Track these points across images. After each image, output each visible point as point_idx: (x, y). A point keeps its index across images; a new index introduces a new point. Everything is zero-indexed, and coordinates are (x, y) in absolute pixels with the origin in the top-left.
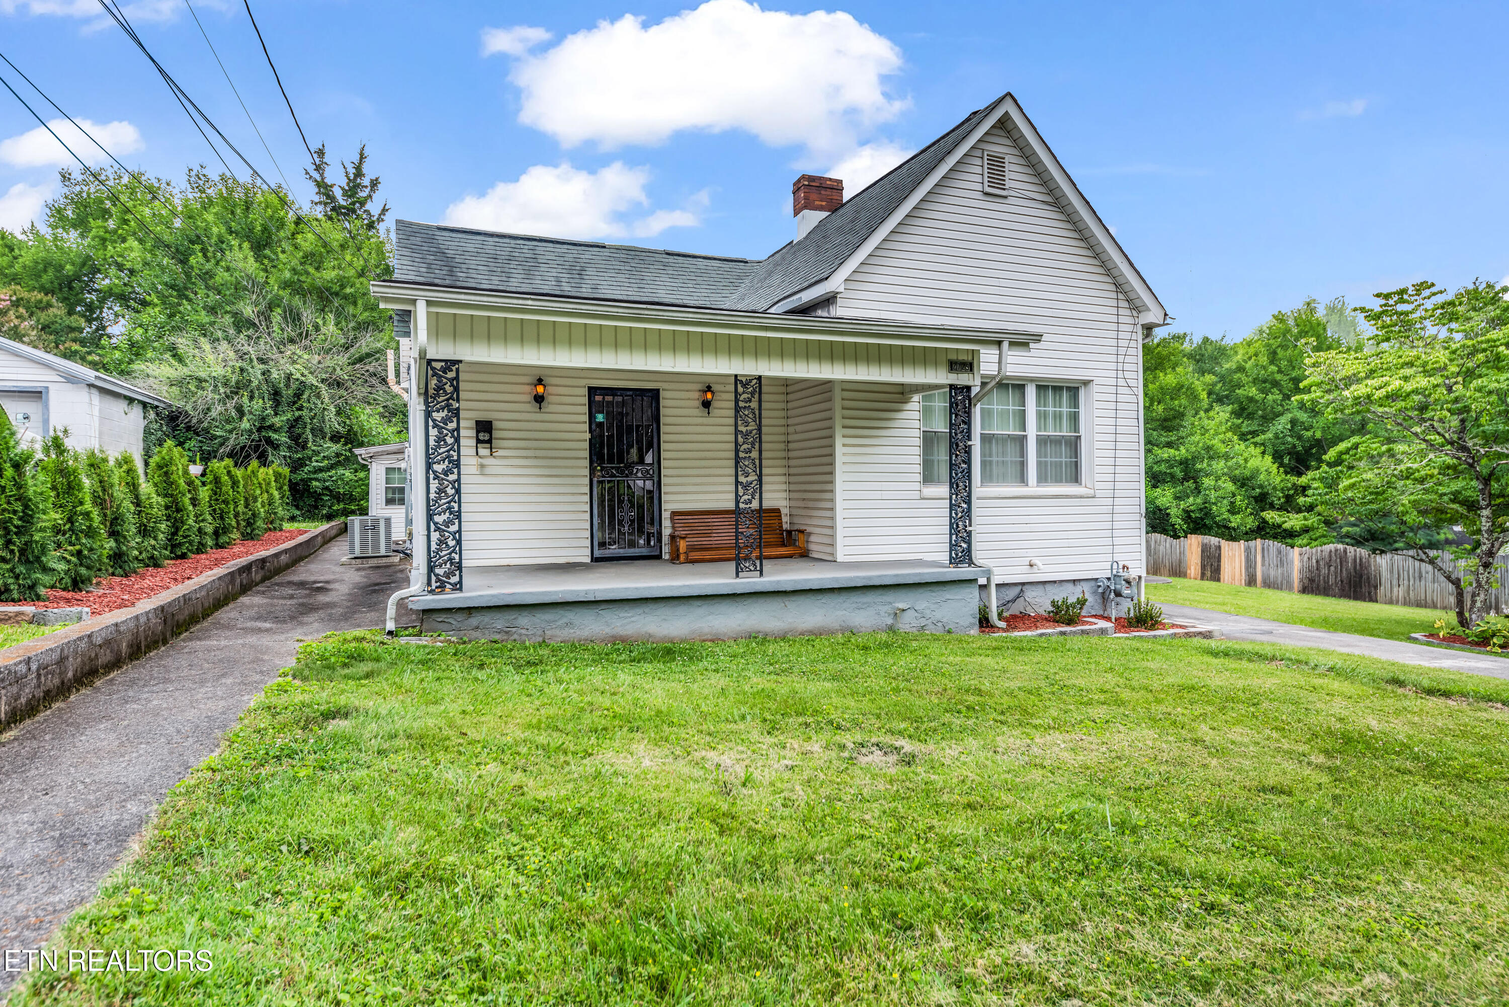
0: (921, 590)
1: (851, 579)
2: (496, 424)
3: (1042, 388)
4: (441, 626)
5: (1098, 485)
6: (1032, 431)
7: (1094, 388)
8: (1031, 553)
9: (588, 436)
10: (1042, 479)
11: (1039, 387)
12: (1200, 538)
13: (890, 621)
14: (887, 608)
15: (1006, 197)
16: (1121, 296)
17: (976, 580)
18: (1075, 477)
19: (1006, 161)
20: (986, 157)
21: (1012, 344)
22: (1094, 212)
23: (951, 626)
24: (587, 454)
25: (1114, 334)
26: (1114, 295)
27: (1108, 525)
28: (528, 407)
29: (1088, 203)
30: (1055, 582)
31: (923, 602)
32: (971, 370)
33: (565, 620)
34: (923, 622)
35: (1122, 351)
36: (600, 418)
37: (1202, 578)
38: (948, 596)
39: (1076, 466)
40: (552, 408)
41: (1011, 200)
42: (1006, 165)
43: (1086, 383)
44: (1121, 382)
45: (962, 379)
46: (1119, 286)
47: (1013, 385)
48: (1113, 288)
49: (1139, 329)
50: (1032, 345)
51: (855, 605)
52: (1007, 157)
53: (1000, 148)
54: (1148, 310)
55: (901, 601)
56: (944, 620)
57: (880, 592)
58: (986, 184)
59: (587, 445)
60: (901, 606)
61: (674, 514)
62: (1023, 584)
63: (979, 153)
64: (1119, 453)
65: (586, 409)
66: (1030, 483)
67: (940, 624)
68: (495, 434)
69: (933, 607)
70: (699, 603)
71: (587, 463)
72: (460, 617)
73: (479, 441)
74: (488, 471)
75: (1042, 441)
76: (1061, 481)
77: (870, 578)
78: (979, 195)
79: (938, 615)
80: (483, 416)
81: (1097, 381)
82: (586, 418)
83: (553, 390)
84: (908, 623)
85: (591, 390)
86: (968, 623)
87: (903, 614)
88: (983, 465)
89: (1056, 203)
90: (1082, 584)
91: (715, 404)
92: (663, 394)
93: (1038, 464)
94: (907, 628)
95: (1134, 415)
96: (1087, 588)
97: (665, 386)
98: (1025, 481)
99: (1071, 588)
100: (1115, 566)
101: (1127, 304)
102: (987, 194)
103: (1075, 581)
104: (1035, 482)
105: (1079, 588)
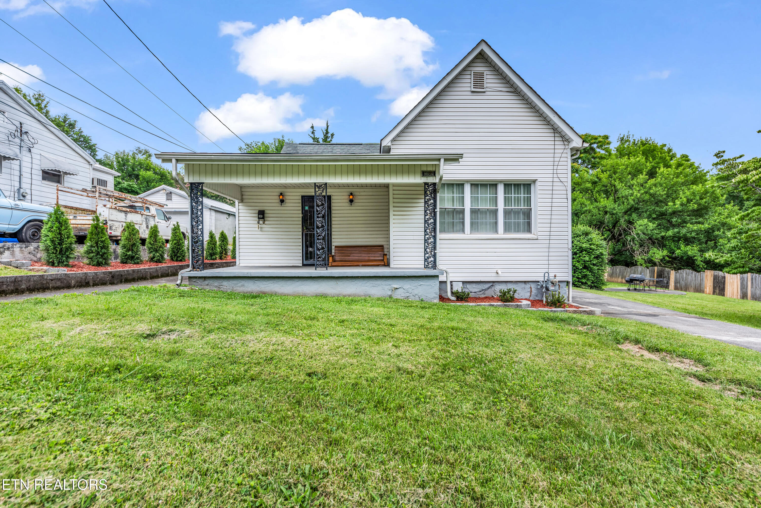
0: (407, 280)
1: (367, 273)
2: (266, 212)
3: (508, 185)
4: (195, 283)
5: (539, 233)
6: (501, 206)
7: (538, 183)
8: (497, 267)
9: (301, 215)
10: (507, 229)
11: (505, 185)
12: (713, 272)
13: (390, 293)
14: (389, 287)
15: (484, 92)
16: (556, 135)
17: (437, 276)
18: (529, 229)
19: (485, 74)
20: (472, 74)
21: (446, 160)
22: (536, 93)
23: (424, 298)
24: (301, 223)
25: (552, 155)
26: (553, 135)
27: (547, 254)
28: (277, 205)
29: (531, 88)
30: (512, 282)
31: (407, 285)
32: (435, 175)
33: (241, 284)
34: (408, 295)
35: (556, 163)
36: (307, 208)
37: (714, 293)
38: (422, 283)
39: (529, 224)
40: (287, 205)
41: (487, 93)
42: (485, 76)
43: (534, 181)
44: (555, 180)
45: (430, 180)
46: (555, 130)
47: (490, 184)
48: (552, 131)
49: (569, 151)
50: (460, 160)
51: (372, 285)
52: (485, 72)
53: (480, 68)
54: (573, 140)
55: (395, 284)
56: (420, 294)
57: (385, 279)
58: (472, 87)
59: (301, 219)
60: (396, 286)
61: (336, 247)
62: (494, 282)
63: (469, 73)
64: (553, 217)
65: (300, 205)
66: (499, 232)
67: (417, 296)
68: (266, 215)
69: (413, 288)
70: (297, 280)
71: (301, 226)
72: (201, 280)
73: (259, 218)
74: (263, 229)
75: (507, 213)
76: (518, 231)
77: (377, 273)
78: (469, 93)
79: (416, 292)
80: (261, 209)
81: (539, 180)
82: (300, 208)
83: (287, 197)
84: (399, 294)
85: (303, 197)
86: (432, 297)
87: (397, 290)
88: (472, 224)
89: (516, 91)
90: (530, 283)
91: (355, 201)
92: (332, 197)
93: (505, 223)
94: (399, 297)
95: (565, 196)
96: (533, 286)
97: (333, 194)
98: (496, 231)
99: (523, 285)
100: (547, 275)
101: (561, 139)
102: (473, 92)
103: (525, 282)
104: (502, 232)
105: (528, 286)
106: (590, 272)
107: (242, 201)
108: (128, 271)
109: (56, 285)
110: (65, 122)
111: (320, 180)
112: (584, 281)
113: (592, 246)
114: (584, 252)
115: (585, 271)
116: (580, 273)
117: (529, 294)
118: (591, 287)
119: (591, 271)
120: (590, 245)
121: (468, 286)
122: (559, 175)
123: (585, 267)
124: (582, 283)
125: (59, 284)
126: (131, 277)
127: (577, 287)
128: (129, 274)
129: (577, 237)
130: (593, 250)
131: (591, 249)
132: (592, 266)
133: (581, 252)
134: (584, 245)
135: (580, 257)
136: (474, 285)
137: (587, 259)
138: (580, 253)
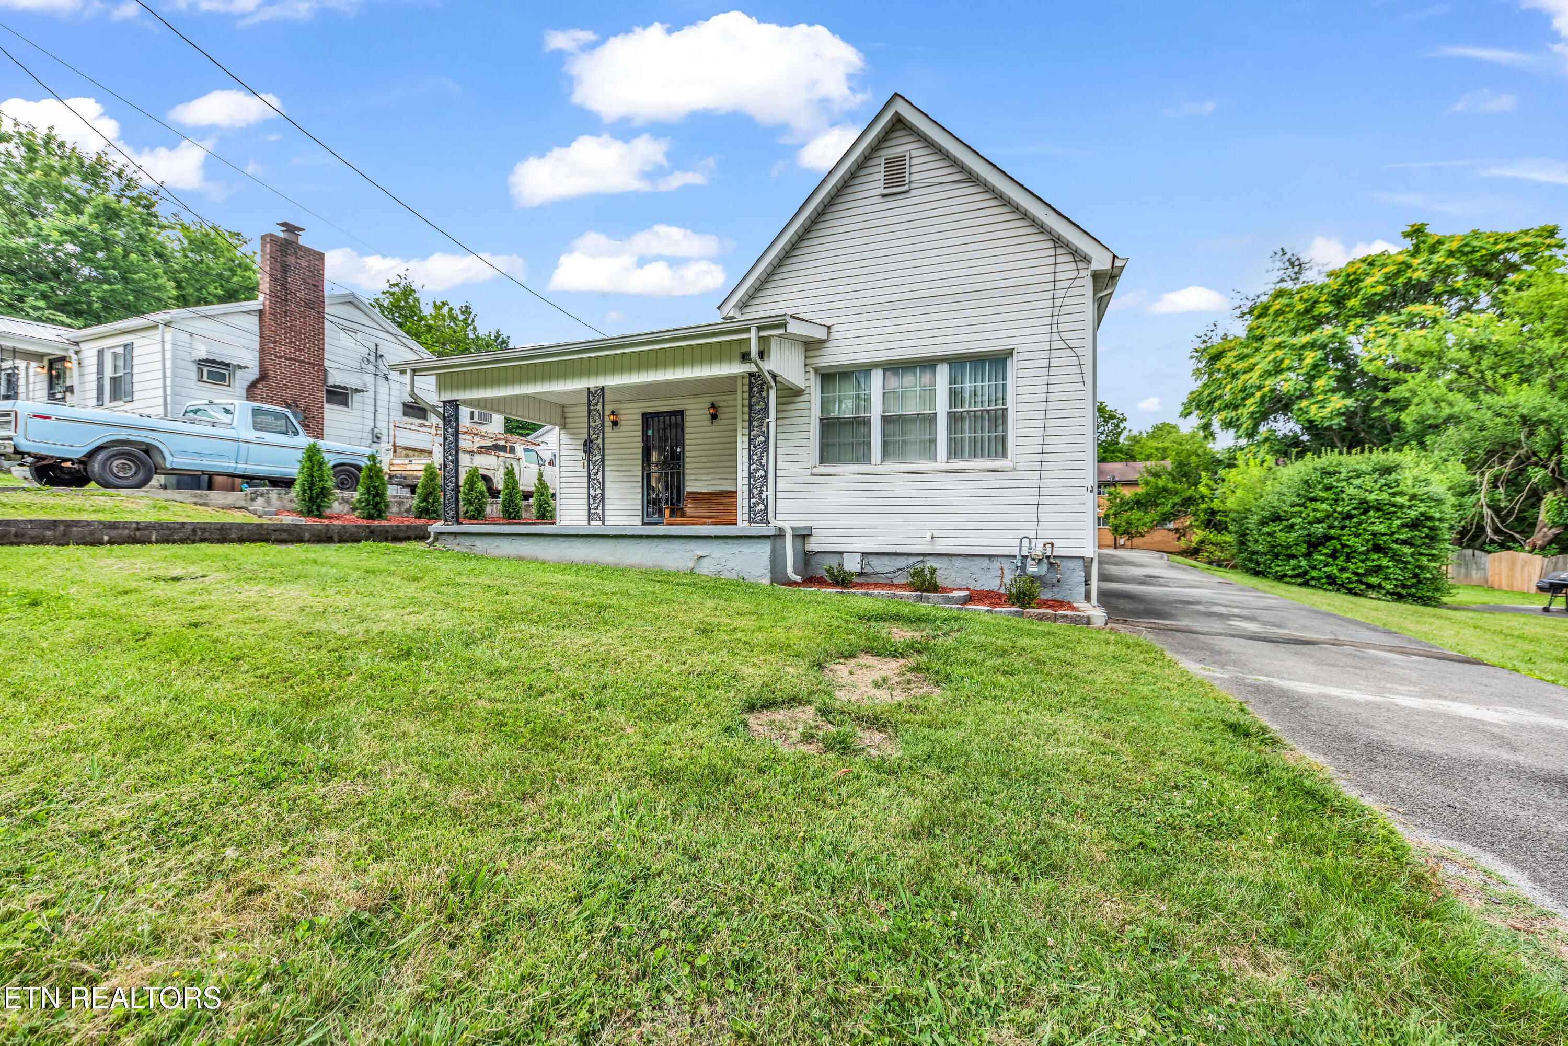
0: (717, 543)
3: (958, 366)
5: (1024, 457)
6: (941, 409)
7: (1018, 356)
8: (933, 525)
9: (641, 445)
10: (954, 451)
11: (951, 364)
13: (691, 564)
14: (690, 554)
15: (907, 192)
16: (1060, 250)
17: (766, 537)
18: (1001, 450)
19: (908, 158)
20: (882, 162)
21: (761, 328)
23: (745, 575)
24: (640, 456)
25: (1049, 295)
26: (1052, 252)
27: (1035, 500)
29: (995, 166)
30: (960, 556)
31: (720, 552)
34: (719, 568)
35: (1057, 311)
36: (650, 432)
38: (743, 549)
39: (1001, 440)
40: (623, 429)
41: (913, 193)
42: (908, 162)
43: (1010, 353)
44: (1056, 345)
46: (1057, 241)
47: (921, 367)
48: (1051, 244)
49: (1088, 283)
51: (664, 550)
52: (906, 153)
53: (896, 148)
55: (701, 549)
56: (738, 568)
57: (683, 541)
58: (883, 186)
59: (640, 450)
60: (700, 553)
61: (689, 494)
62: (924, 555)
63: (875, 161)
64: (1050, 423)
65: (641, 427)
66: (938, 459)
67: (734, 572)
69: (729, 557)
70: (563, 539)
71: (640, 462)
72: (451, 538)
73: (585, 451)
75: (954, 420)
78: (880, 199)
79: (732, 564)
81: (1022, 347)
82: (640, 433)
83: (623, 417)
84: (707, 568)
85: (644, 414)
86: (759, 574)
87: (703, 560)
88: (885, 445)
89: (972, 178)
90: (1000, 559)
91: (720, 416)
92: (686, 413)
93: (950, 440)
94: (705, 572)
95: (1078, 378)
96: (1006, 564)
97: (687, 407)
98: (934, 458)
99: (985, 563)
100: (1026, 542)
101: (1070, 258)
102: (884, 196)
103: (990, 557)
104: (945, 458)
105: (996, 564)
106: (1392, 558)
107: (564, 426)
108: (398, 526)
109: (280, 538)
110: (497, 338)
111: (594, 383)
112: (1373, 580)
113: (1398, 500)
114: (1371, 513)
115: (1375, 557)
116: (1363, 561)
117: (998, 582)
118: (1399, 597)
119: (1396, 558)
120: (1394, 495)
121: (874, 561)
122: (1063, 335)
123: (1377, 548)
124: (1370, 586)
125: (285, 536)
126: (403, 535)
127: (1356, 594)
128: (400, 531)
129: (1358, 477)
130: (1401, 507)
131: (1394, 505)
132: (1395, 546)
133: (1365, 512)
134: (1371, 497)
135: (1360, 523)
136: (886, 560)
137: (1381, 528)
138: (1361, 514)
